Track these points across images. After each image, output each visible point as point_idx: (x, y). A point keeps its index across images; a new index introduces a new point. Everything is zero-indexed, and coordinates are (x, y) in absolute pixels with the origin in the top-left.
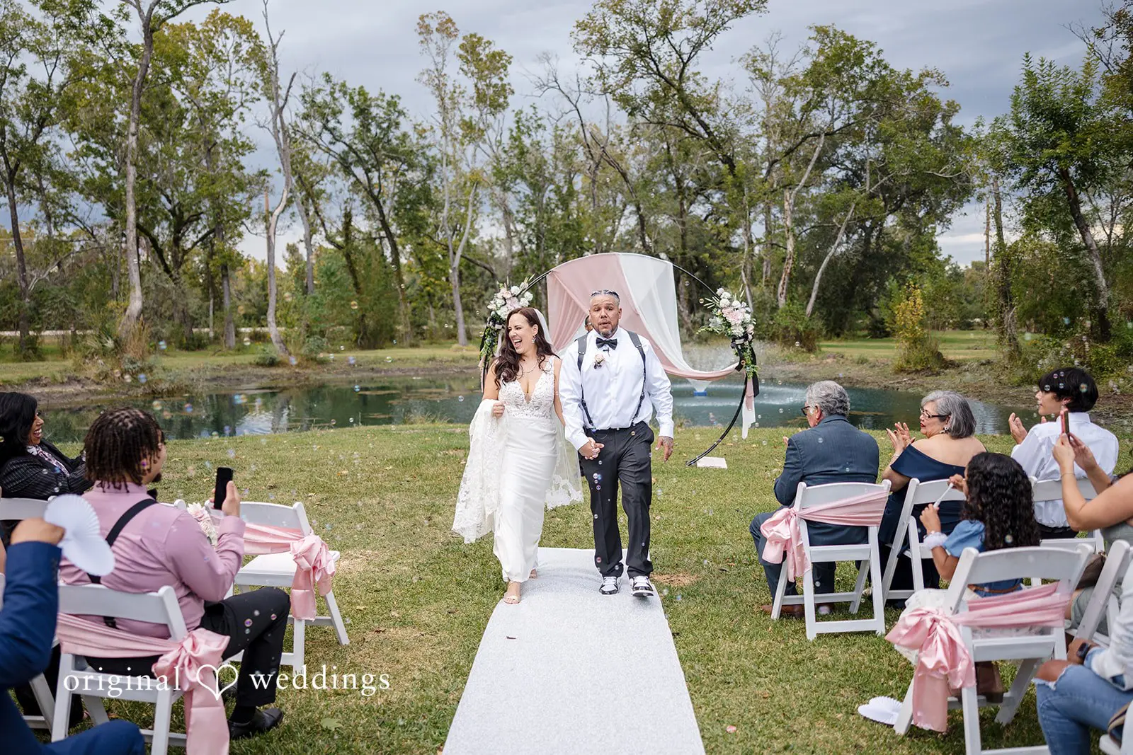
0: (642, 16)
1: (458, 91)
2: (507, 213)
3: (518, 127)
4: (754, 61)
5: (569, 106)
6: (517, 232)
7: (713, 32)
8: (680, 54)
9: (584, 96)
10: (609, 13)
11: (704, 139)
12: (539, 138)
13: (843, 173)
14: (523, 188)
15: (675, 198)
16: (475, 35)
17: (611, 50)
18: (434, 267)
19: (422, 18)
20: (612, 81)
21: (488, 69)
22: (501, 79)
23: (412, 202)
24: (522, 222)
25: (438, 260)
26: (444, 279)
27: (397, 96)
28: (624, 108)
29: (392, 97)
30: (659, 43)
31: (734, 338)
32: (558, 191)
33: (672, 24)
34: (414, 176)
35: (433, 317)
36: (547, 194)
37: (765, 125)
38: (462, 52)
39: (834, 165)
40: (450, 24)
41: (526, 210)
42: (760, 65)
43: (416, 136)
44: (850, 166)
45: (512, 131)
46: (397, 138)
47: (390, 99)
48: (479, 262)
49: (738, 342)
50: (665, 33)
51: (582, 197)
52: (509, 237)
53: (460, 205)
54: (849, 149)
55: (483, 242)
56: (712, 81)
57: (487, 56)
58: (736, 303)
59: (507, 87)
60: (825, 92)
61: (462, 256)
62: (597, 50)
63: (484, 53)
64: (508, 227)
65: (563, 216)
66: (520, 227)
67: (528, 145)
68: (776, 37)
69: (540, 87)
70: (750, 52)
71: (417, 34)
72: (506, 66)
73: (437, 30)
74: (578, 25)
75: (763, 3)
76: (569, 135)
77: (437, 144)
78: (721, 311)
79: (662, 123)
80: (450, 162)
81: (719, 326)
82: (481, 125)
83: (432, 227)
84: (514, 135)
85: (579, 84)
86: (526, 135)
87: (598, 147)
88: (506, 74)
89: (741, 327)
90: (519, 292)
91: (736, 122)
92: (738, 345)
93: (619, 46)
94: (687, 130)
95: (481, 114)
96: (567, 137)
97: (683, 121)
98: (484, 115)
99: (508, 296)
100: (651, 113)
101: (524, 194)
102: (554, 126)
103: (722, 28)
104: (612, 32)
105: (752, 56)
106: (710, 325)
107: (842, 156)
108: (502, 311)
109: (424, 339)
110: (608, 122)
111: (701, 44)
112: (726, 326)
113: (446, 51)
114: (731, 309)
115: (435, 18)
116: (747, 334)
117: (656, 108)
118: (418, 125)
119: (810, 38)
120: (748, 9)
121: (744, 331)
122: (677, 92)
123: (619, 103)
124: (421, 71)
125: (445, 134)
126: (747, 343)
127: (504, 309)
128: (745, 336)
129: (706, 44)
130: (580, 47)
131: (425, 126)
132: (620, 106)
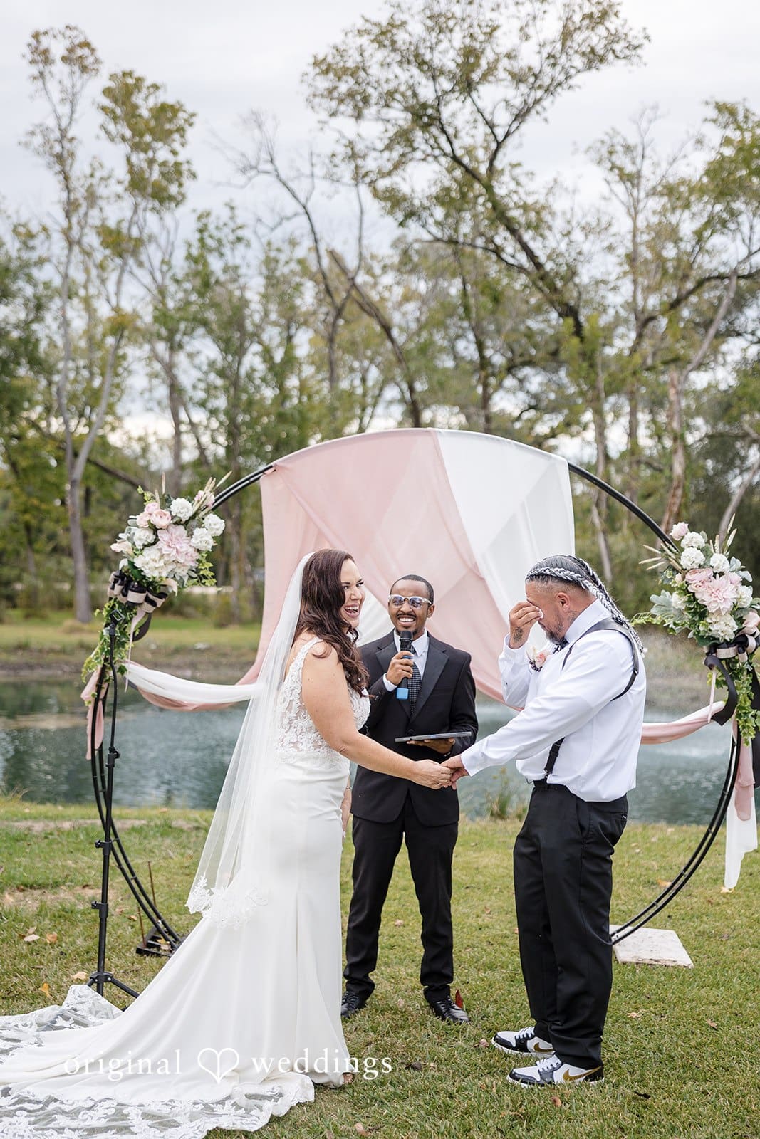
0: (427, 57)
1: (98, 175)
2: (175, 390)
3: (202, 240)
4: (611, 153)
5: (291, 206)
6: (191, 423)
7: (551, 90)
8: (491, 126)
9: (323, 186)
10: (370, 48)
11: (529, 274)
12: (238, 261)
15: (474, 373)
16: (130, 74)
17: (370, 112)
18: (39, 479)
19: (36, 36)
21: (151, 131)
22: (174, 153)
24: (202, 404)
25: (47, 467)
26: (58, 502)
28: (391, 212)
31: (715, 645)
32: (267, 354)
33: (479, 73)
35: (32, 568)
37: (630, 259)
38: (107, 102)
39: (739, 335)
40: (86, 51)
41: (209, 384)
42: (622, 160)
43: (17, 245)
45: (190, 245)
48: (121, 473)
49: (723, 653)
50: (467, 86)
51: (308, 371)
52: (178, 433)
55: (130, 438)
57: (151, 110)
58: (719, 560)
59: (185, 167)
61: (89, 461)
62: (347, 108)
63: (145, 104)
64: (175, 415)
65: (275, 398)
67: (219, 273)
68: (649, 114)
69: (244, 170)
70: (606, 138)
71: (25, 63)
72: (183, 129)
73: (64, 59)
74: (316, 63)
75: (635, 48)
76: (291, 260)
77: (54, 260)
78: (684, 578)
79: (456, 243)
80: (76, 294)
81: (676, 613)
82: (135, 232)
83: (39, 409)
84: (195, 252)
85: (313, 165)
86: (216, 254)
87: (343, 278)
88: (183, 145)
89: (729, 617)
90: (190, 514)
91: (586, 247)
92: (723, 662)
93: (387, 105)
94: (499, 256)
95: (135, 211)
96: (287, 263)
97: (492, 241)
98: (140, 212)
99: (162, 521)
100: (437, 223)
101: (208, 358)
102: (265, 241)
103: (565, 86)
104: (375, 79)
105: (608, 143)
106: (653, 611)
107: (753, 320)
108: (147, 559)
109: (14, 606)
110: (360, 239)
111: (528, 111)
112: (694, 614)
113: (78, 97)
114: (706, 573)
115: (60, 37)
116: (744, 636)
117: (447, 216)
118: (19, 225)
119: (706, 120)
120: (611, 56)
121: (736, 628)
122: (484, 191)
123: (383, 204)
124: (31, 129)
125: (71, 243)
126: (744, 657)
127: (151, 553)
128: (742, 639)
129: (538, 113)
130: (317, 100)
131: (35, 228)
132: (384, 208)
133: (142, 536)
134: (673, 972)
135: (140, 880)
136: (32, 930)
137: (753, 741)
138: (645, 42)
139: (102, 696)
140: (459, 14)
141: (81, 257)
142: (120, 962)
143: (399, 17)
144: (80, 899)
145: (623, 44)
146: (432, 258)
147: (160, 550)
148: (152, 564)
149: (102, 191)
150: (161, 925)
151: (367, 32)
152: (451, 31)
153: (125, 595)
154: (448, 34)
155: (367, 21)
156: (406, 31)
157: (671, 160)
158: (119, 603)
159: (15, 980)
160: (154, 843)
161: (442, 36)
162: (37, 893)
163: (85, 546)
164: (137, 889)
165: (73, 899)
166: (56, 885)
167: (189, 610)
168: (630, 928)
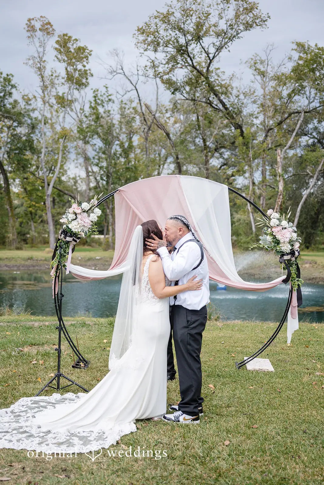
0: (182, 26)
1: (54, 75)
2: (87, 159)
3: (95, 100)
4: (255, 63)
5: (131, 87)
6: (93, 172)
7: (231, 39)
8: (208, 53)
9: (142, 78)
10: (160, 23)
11: (223, 112)
12: (110, 108)
13: (312, 140)
14: (98, 142)
15: (202, 151)
16: (66, 35)
17: (160, 49)
18: (34, 195)
19: (29, 20)
20: (161, 69)
21: (75, 58)
22: (84, 66)
23: (20, 149)
24: (97, 165)
25: (38, 190)
26: (43, 203)
27: (11, 74)
28: (169, 89)
29: (8, 75)
30: (193, 46)
31: (283, 254)
32: (122, 145)
33: (203, 32)
34: (22, 130)
35: (33, 229)
36: (114, 147)
37: (262, 105)
38: (57, 46)
39: (306, 135)
40: (49, 26)
41: (99, 157)
42: (259, 66)
43: (24, 103)
44: (316, 136)
45: (91, 103)
46: (10, 104)
47: (6, 76)
48: (66, 192)
49: (286, 258)
50: (198, 38)
51: (138, 151)
52: (88, 176)
53: (55, 153)
54: (316, 124)
55: (69, 178)
56: (228, 73)
57: (75, 49)
58: (284, 223)
59: (88, 72)
60: (305, 84)
61: (53, 187)
62: (151, 48)
63: (72, 47)
64: (87, 169)
65: (125, 162)
66: (96, 169)
67: (102, 113)
68: (270, 48)
69: (111, 73)
70: (253, 57)
71: (25, 31)
72: (87, 57)
73: (40, 29)
74: (139, 30)
75: (264, 21)
76: (130, 107)
77: (39, 109)
78: (271, 230)
79: (195, 100)
80: (47, 122)
81: (269, 243)
82: (70, 98)
83: (34, 167)
84: (93, 105)
85: (138, 70)
86: (101, 106)
87: (150, 115)
88: (87, 63)
89: (288, 244)
90: (89, 208)
91: (245, 101)
92: (286, 261)
93: (167, 46)
94: (211, 105)
95: (70, 90)
96: (129, 109)
97: (209, 99)
98: (72, 90)
99: (78, 211)
100: (187, 93)
101: (99, 146)
102: (120, 100)
103: (236, 37)
104: (162, 36)
105: (254, 60)
106: (260, 242)
107: (311, 129)
108: (73, 225)
109: (27, 244)
110: (157, 99)
111: (222, 48)
112: (276, 243)
113: (46, 44)
114: (280, 228)
115: (38, 21)
116: (294, 251)
117: (191, 89)
118: (25, 96)
119: (292, 49)
120: (255, 25)
121: (291, 248)
122: (205, 79)
123: (165, 85)
124: (28, 57)
125: (44, 102)
126: (293, 259)
127: (74, 223)
128: (292, 252)
129: (226, 48)
130: (139, 45)
131: (31, 96)
132: (166, 87)
133: (71, 216)
134: (267, 373)
135: (74, 342)
136: (34, 360)
137: (297, 289)
138: (268, 19)
139: (58, 275)
140: (194, 9)
141: (49, 108)
142: (67, 370)
143: (171, 10)
144: (52, 349)
145: (259, 20)
146: (185, 106)
147: (78, 221)
148: (75, 227)
149: (56, 81)
150: (81, 358)
151: (158, 17)
152: (192, 16)
153: (65, 238)
154: (190, 17)
155: (158, 12)
156: (174, 16)
157: (278, 66)
158: (63, 241)
159: (29, 377)
160: (79, 329)
161: (188, 18)
162: (36, 347)
163: (53, 220)
164: (73, 346)
165: (49, 349)
166: (43, 344)
167: (94, 244)
168: (252, 358)
